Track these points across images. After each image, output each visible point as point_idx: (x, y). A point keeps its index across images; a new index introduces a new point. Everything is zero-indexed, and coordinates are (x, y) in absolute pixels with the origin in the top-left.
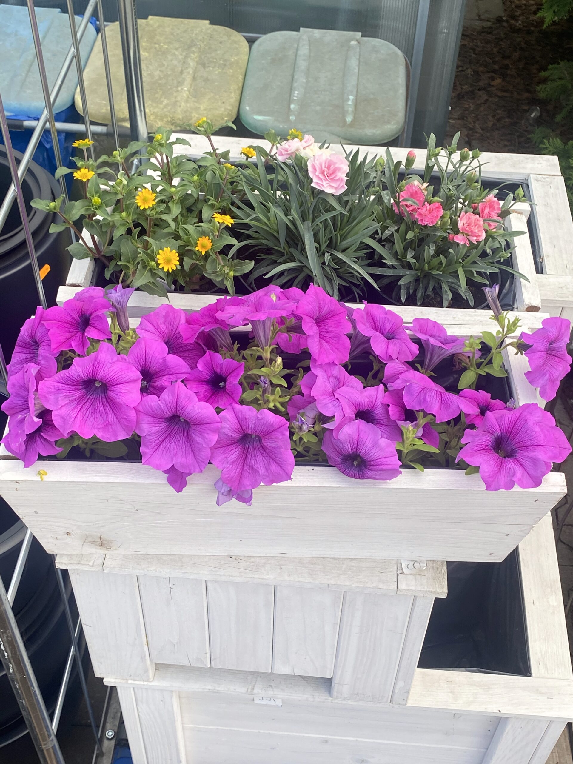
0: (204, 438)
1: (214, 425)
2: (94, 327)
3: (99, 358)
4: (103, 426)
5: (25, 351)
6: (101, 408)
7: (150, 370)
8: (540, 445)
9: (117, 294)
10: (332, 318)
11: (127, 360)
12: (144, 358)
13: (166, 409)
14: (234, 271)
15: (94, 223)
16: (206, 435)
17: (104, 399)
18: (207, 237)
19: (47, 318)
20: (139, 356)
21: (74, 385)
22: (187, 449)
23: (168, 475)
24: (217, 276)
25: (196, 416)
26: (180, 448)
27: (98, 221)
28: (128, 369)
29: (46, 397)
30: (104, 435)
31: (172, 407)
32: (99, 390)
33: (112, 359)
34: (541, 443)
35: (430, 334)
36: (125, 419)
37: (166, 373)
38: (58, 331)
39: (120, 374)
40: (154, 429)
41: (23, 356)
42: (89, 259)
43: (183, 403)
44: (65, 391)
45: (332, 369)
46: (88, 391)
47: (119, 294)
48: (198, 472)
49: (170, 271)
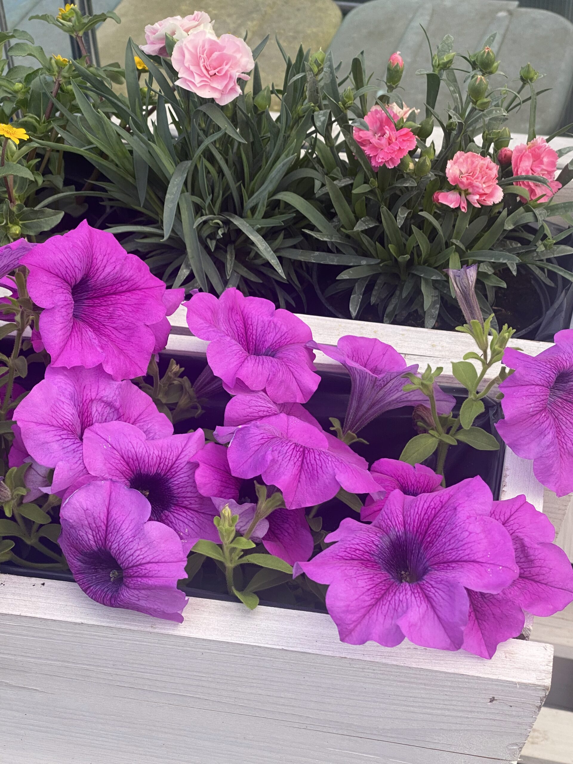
8: (474, 561)
10: (128, 294)
34: (478, 556)
35: (372, 366)
45: (102, 387)
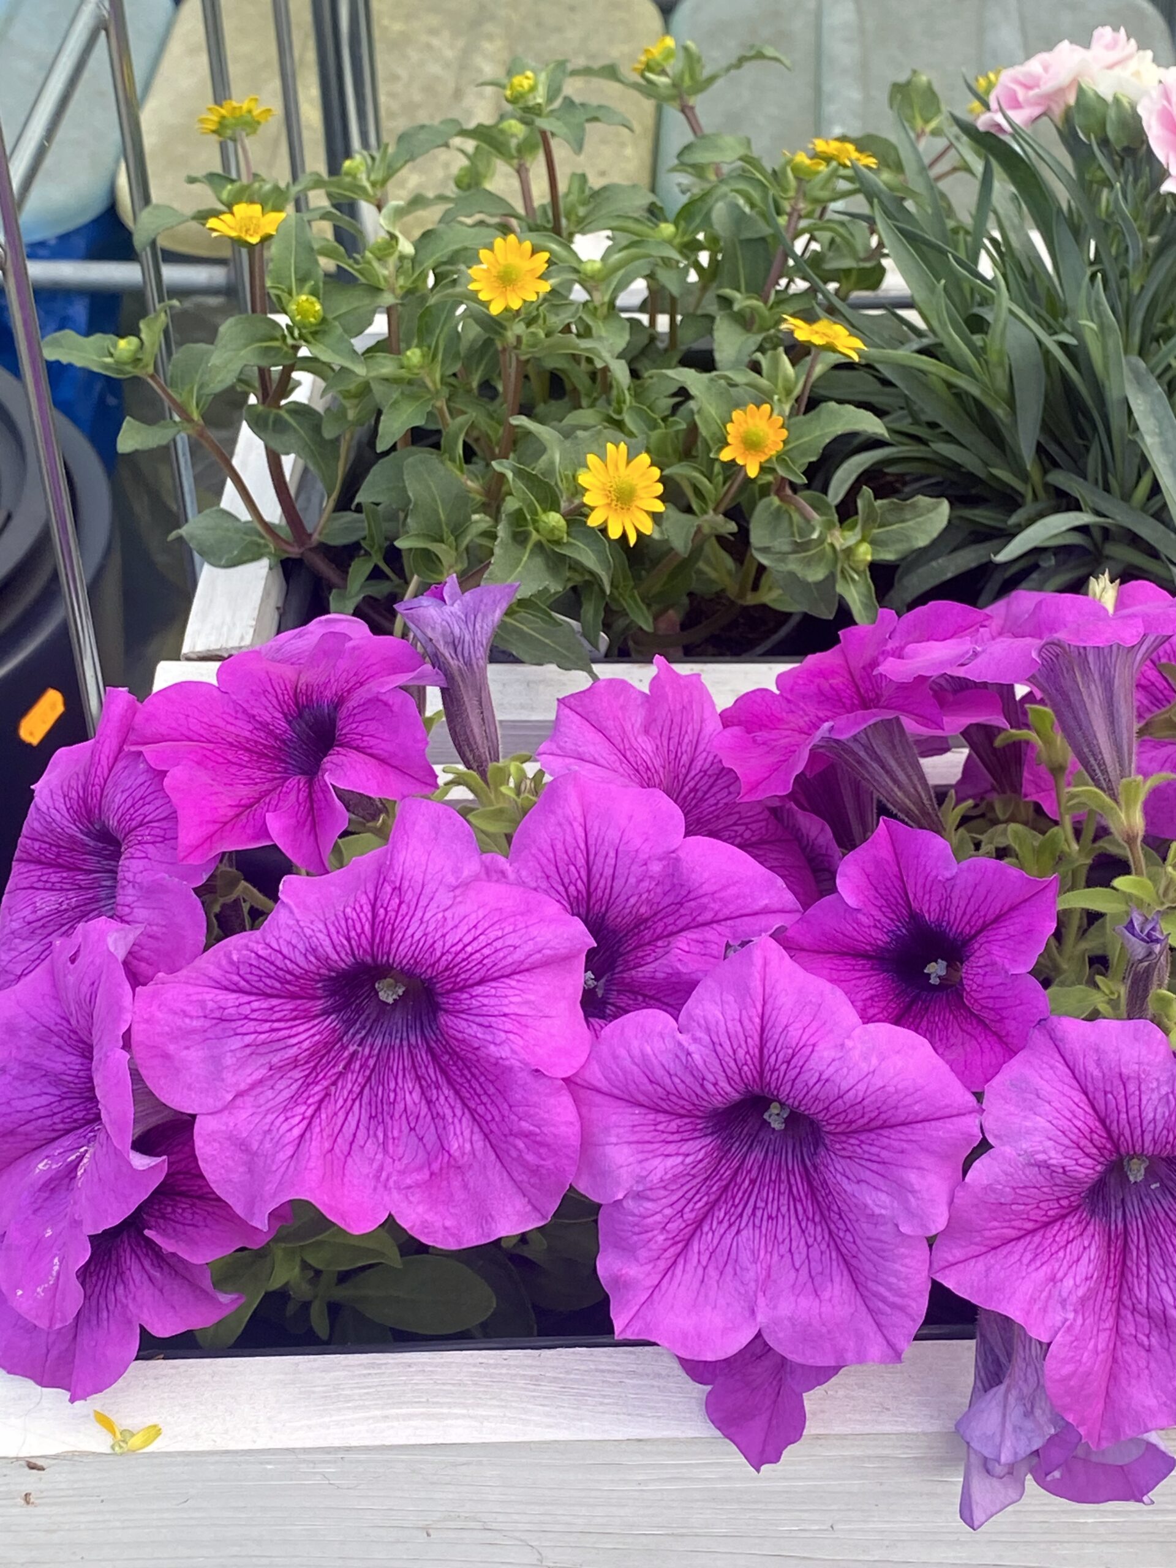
0: (901, 1190)
1: (948, 1124)
2: (357, 749)
3: (398, 869)
4: (425, 1175)
5: (54, 878)
6: (412, 1097)
7: (611, 914)
9: (447, 609)
11: (512, 876)
12: (581, 861)
13: (716, 1067)
14: (873, 542)
15: (286, 416)
16: (913, 1177)
17: (423, 1056)
18: (766, 407)
19: (150, 730)
20: (561, 854)
21: (293, 996)
22: (815, 1253)
23: (709, 1388)
24: (808, 562)
25: (861, 1087)
26: (784, 1249)
27: (300, 410)
28: (529, 911)
29: (166, 1056)
30: (429, 1217)
31: (741, 1053)
32: (398, 1016)
33: (456, 871)
36: (527, 1135)
37: (681, 923)
38: (203, 777)
39: (493, 934)
40: (662, 1167)
41: (47, 902)
42: (265, 563)
43: (794, 1033)
44: (251, 1026)
46: (349, 1023)
47: (456, 608)
48: (882, 1361)
49: (632, 540)
